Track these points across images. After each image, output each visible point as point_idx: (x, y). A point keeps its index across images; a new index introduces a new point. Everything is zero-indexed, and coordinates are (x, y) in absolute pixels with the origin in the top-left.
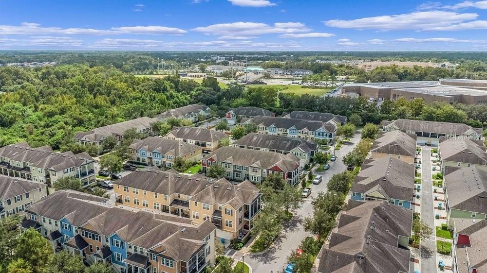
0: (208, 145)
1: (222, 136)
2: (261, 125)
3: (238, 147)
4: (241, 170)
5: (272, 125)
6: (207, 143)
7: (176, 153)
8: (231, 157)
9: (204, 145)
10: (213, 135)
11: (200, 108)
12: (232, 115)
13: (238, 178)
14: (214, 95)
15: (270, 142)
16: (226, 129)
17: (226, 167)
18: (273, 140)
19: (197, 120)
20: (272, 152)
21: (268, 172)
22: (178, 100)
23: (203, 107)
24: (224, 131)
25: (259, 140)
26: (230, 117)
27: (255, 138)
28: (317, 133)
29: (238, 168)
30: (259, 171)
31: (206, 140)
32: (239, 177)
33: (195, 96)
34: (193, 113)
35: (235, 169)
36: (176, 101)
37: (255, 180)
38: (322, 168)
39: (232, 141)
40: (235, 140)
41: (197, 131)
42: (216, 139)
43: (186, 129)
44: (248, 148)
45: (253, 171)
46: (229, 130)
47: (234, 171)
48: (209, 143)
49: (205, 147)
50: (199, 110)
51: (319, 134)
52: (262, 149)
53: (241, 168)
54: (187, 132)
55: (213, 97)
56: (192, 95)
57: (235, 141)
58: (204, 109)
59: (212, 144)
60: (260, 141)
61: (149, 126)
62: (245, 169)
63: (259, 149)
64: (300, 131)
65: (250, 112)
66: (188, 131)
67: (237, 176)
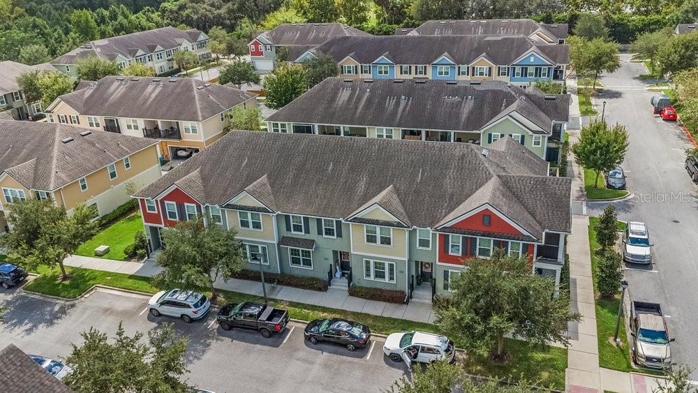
0: (187, 130)
1: (236, 99)
2: (349, 62)
3: (290, 129)
4: (313, 235)
5: (383, 58)
6: (185, 125)
7: (38, 178)
8: (264, 178)
9: (174, 133)
10: (203, 97)
11: (181, 37)
12: (265, 45)
13: (300, 270)
14: (218, 8)
15: (398, 104)
16: (248, 80)
17: (244, 224)
18: (408, 96)
19: (176, 66)
20: (411, 141)
21: (444, 241)
22: (125, 22)
23: (189, 33)
24: (245, 87)
25: (359, 99)
26: (261, 54)
27: (344, 95)
28: (518, 70)
29: (298, 228)
30: (400, 239)
31: (180, 116)
32: (307, 263)
33: (171, 12)
34: (159, 48)
35: (285, 234)
36: (121, 25)
37: (380, 275)
38: (602, 183)
39: (266, 112)
40: (276, 107)
41: (150, 88)
42: (212, 110)
43: (116, 84)
44: (323, 131)
45: (371, 239)
46: (257, 81)
47: (283, 241)
48: (188, 124)
49: (180, 138)
50: (178, 41)
51: (525, 73)
52: (373, 133)
53: (313, 226)
54: (118, 94)
55: (216, 12)
56: (164, 11)
57: (275, 111)
58: (193, 38)
59: (199, 126)
60: (363, 102)
61: (15, 87)
62: (329, 232)
63: (362, 133)
64: (464, 68)
65: (312, 35)
66: (122, 89)
67: (296, 261)
